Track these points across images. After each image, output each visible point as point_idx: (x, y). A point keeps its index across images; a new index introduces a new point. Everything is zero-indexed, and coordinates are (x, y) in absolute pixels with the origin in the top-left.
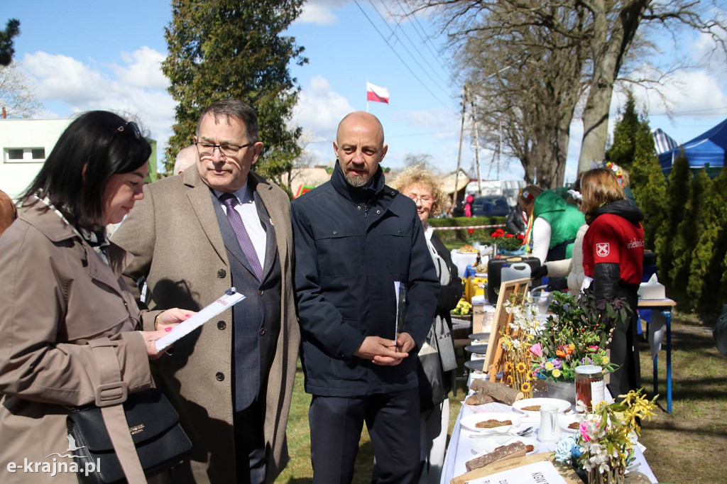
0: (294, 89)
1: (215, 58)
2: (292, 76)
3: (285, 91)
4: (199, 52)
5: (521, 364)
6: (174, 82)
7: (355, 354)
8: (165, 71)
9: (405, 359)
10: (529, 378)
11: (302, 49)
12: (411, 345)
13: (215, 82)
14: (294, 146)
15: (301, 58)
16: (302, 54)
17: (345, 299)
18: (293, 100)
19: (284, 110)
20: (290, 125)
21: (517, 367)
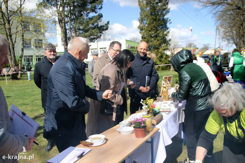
0: (169, 30)
1: (149, 24)
2: (168, 27)
3: (167, 30)
4: (146, 23)
5: (165, 94)
6: (141, 30)
7: (138, 90)
8: (138, 28)
9: (149, 91)
10: (167, 97)
11: (170, 20)
12: (149, 88)
13: (149, 30)
14: (169, 44)
15: (170, 22)
16: (170, 21)
17: (137, 79)
18: (168, 32)
19: (166, 35)
20: (168, 38)
21: (165, 95)
